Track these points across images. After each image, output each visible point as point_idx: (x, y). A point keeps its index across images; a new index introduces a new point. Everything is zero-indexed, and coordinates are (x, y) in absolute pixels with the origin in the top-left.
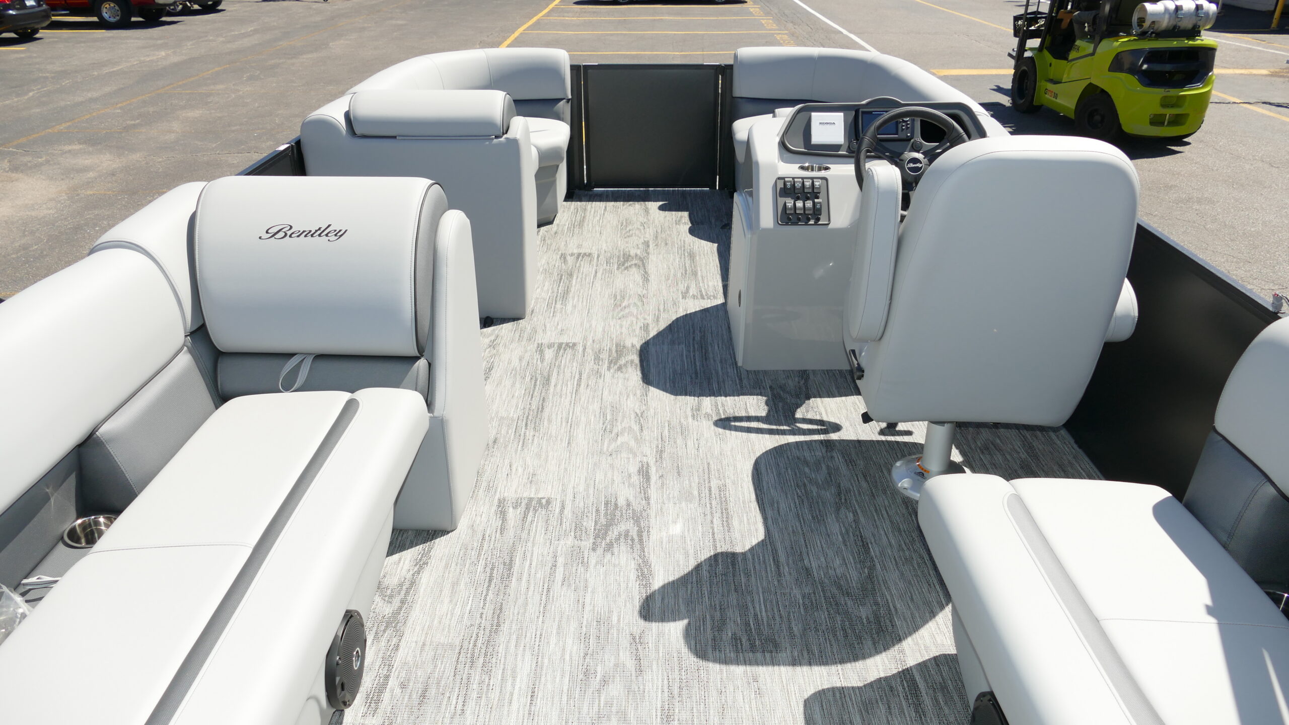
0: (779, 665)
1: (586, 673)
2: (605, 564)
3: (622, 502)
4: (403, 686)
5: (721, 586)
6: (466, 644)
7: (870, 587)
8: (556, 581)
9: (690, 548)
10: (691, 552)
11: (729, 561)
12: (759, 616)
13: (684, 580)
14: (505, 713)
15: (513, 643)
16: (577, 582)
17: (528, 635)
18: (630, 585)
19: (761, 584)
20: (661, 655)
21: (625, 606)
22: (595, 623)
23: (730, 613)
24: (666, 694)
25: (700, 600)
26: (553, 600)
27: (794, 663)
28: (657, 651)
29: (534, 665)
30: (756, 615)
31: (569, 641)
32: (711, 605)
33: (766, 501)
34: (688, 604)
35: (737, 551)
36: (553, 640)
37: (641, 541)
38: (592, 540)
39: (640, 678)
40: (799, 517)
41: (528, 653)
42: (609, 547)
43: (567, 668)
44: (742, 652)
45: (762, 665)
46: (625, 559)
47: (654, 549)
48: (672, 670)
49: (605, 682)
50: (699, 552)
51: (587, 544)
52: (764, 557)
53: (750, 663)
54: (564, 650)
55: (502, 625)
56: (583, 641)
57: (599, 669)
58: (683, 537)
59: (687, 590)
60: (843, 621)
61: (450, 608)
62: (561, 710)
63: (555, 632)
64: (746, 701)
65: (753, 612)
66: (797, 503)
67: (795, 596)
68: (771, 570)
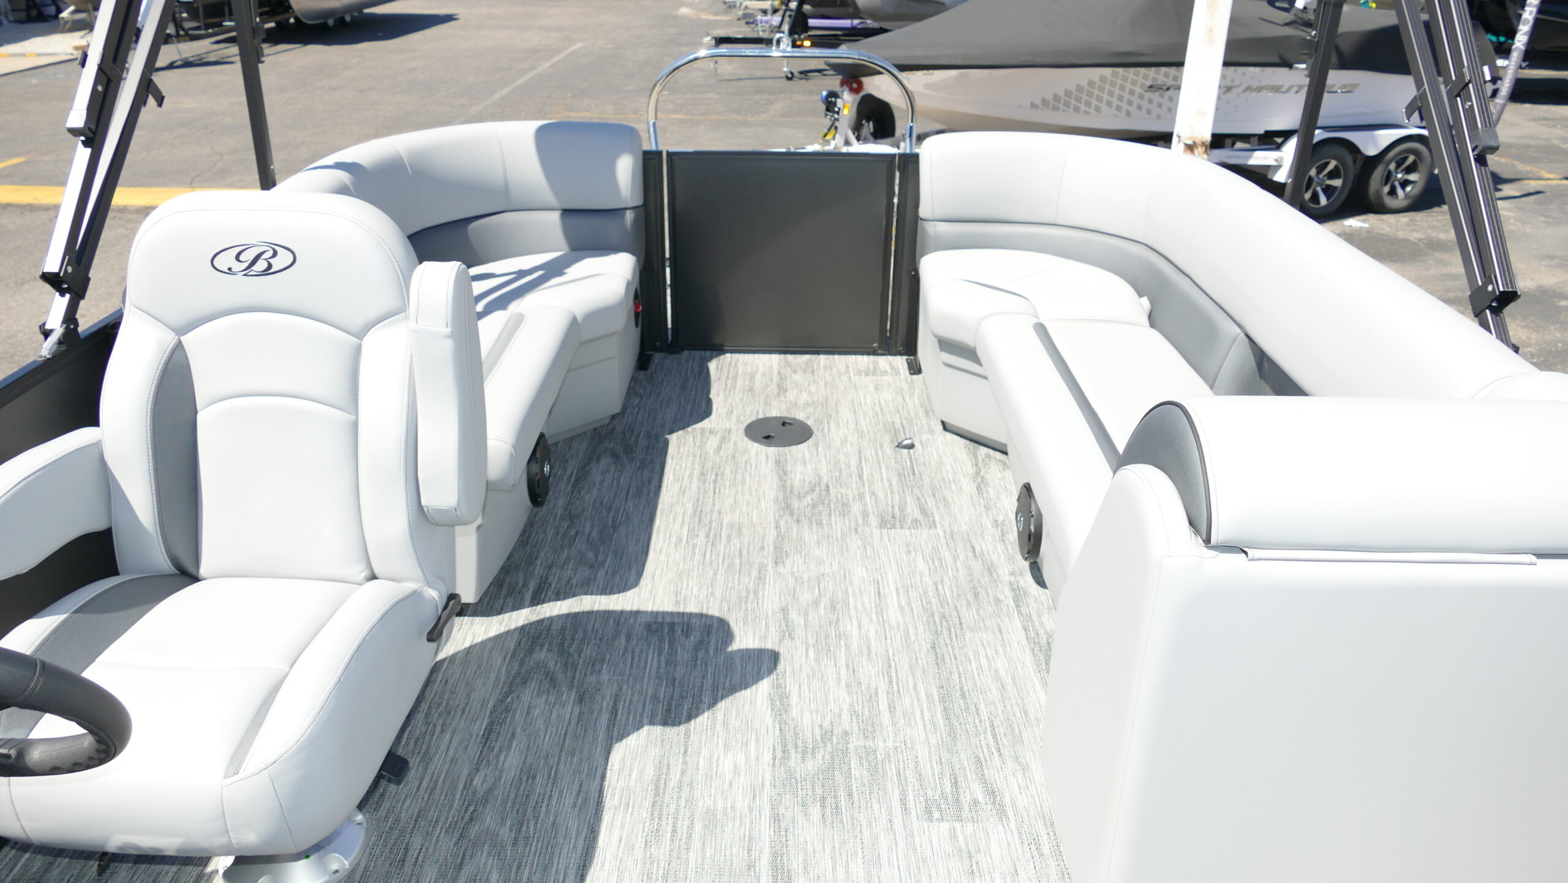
0: (652, 612)
1: (833, 608)
2: (829, 713)
3: (815, 811)
4: (998, 601)
5: (691, 685)
6: (959, 632)
7: (518, 680)
8: (885, 694)
9: (720, 734)
10: (719, 727)
11: (673, 715)
12: (656, 653)
13: (733, 690)
14: (899, 583)
15: (911, 631)
16: (859, 692)
17: (899, 640)
18: (797, 687)
19: (642, 686)
20: (764, 622)
21: (801, 666)
22: (832, 649)
23: (687, 656)
24: (761, 593)
25: (717, 670)
26: (883, 673)
27: (637, 613)
28: (767, 625)
29: (885, 614)
30: (660, 654)
31: (855, 633)
32: (706, 665)
33: (591, 811)
34: (731, 666)
35: (659, 727)
36: (872, 634)
37: (784, 745)
38: (851, 747)
39: (784, 604)
40: (555, 777)
41: (893, 622)
42: (827, 735)
43: (852, 612)
44: (684, 622)
45: (668, 612)
46: (804, 719)
47: (767, 732)
48: (753, 610)
49: (816, 603)
50: (709, 727)
51: (856, 742)
52: (628, 719)
53: (678, 614)
54: (860, 627)
55: (929, 648)
56: (842, 634)
57: (822, 612)
58: (727, 747)
59: (731, 681)
60: (570, 646)
61: (993, 663)
62: (851, 584)
63: (873, 641)
64: (690, 589)
65: (663, 659)
66: (544, 805)
67: (609, 672)
68: (625, 702)
